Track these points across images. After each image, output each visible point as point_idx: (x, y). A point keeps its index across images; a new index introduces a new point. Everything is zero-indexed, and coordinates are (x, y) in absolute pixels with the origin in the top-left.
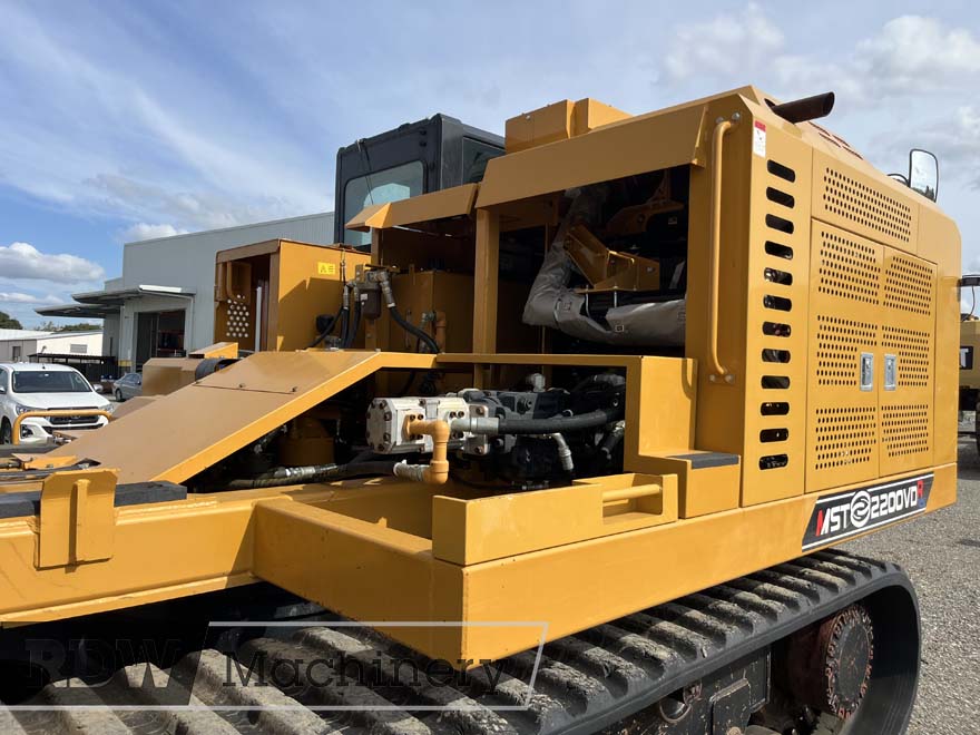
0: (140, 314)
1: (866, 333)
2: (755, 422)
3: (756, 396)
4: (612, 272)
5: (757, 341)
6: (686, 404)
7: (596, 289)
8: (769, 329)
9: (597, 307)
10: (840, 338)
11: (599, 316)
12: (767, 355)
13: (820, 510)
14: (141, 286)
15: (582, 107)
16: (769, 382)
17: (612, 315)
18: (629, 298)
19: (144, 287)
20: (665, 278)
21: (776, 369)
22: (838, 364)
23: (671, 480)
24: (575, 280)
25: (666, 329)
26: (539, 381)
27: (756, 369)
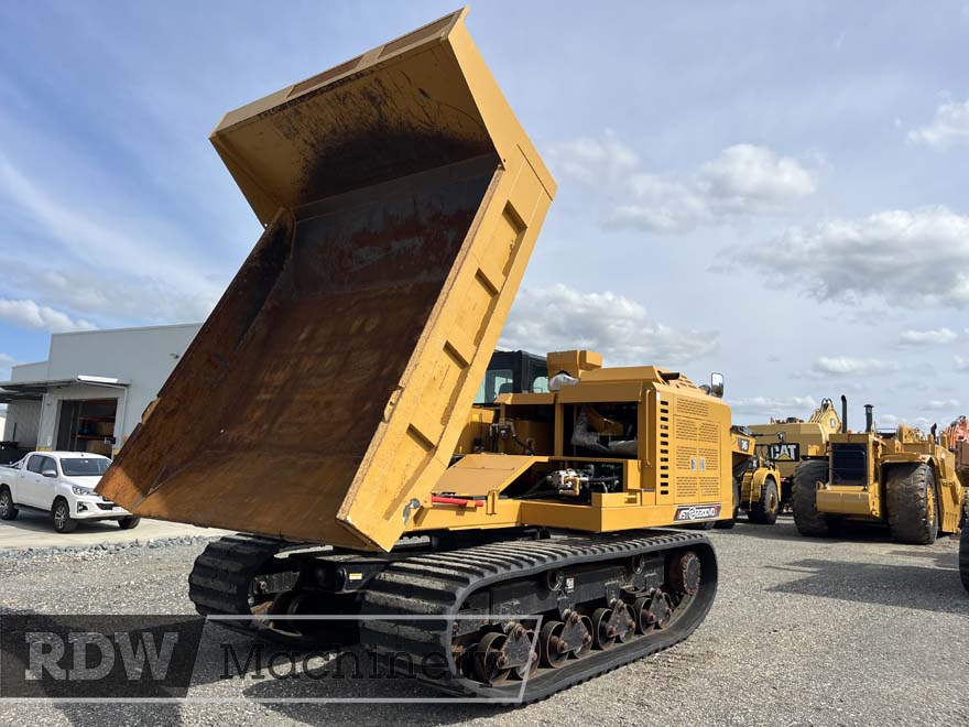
0: (63, 401)
1: (693, 451)
2: (659, 480)
3: (659, 472)
4: (606, 428)
5: (659, 455)
6: (639, 474)
7: (603, 434)
8: (662, 451)
9: (604, 441)
10: (685, 453)
11: (606, 445)
12: (662, 460)
13: (679, 511)
14: (80, 377)
15: (583, 353)
16: (663, 468)
17: (610, 444)
18: (615, 438)
19: (83, 378)
20: (625, 430)
21: (664, 464)
22: (684, 463)
23: (639, 494)
24: (591, 429)
25: (629, 450)
26: (592, 466)
27: (659, 464)
